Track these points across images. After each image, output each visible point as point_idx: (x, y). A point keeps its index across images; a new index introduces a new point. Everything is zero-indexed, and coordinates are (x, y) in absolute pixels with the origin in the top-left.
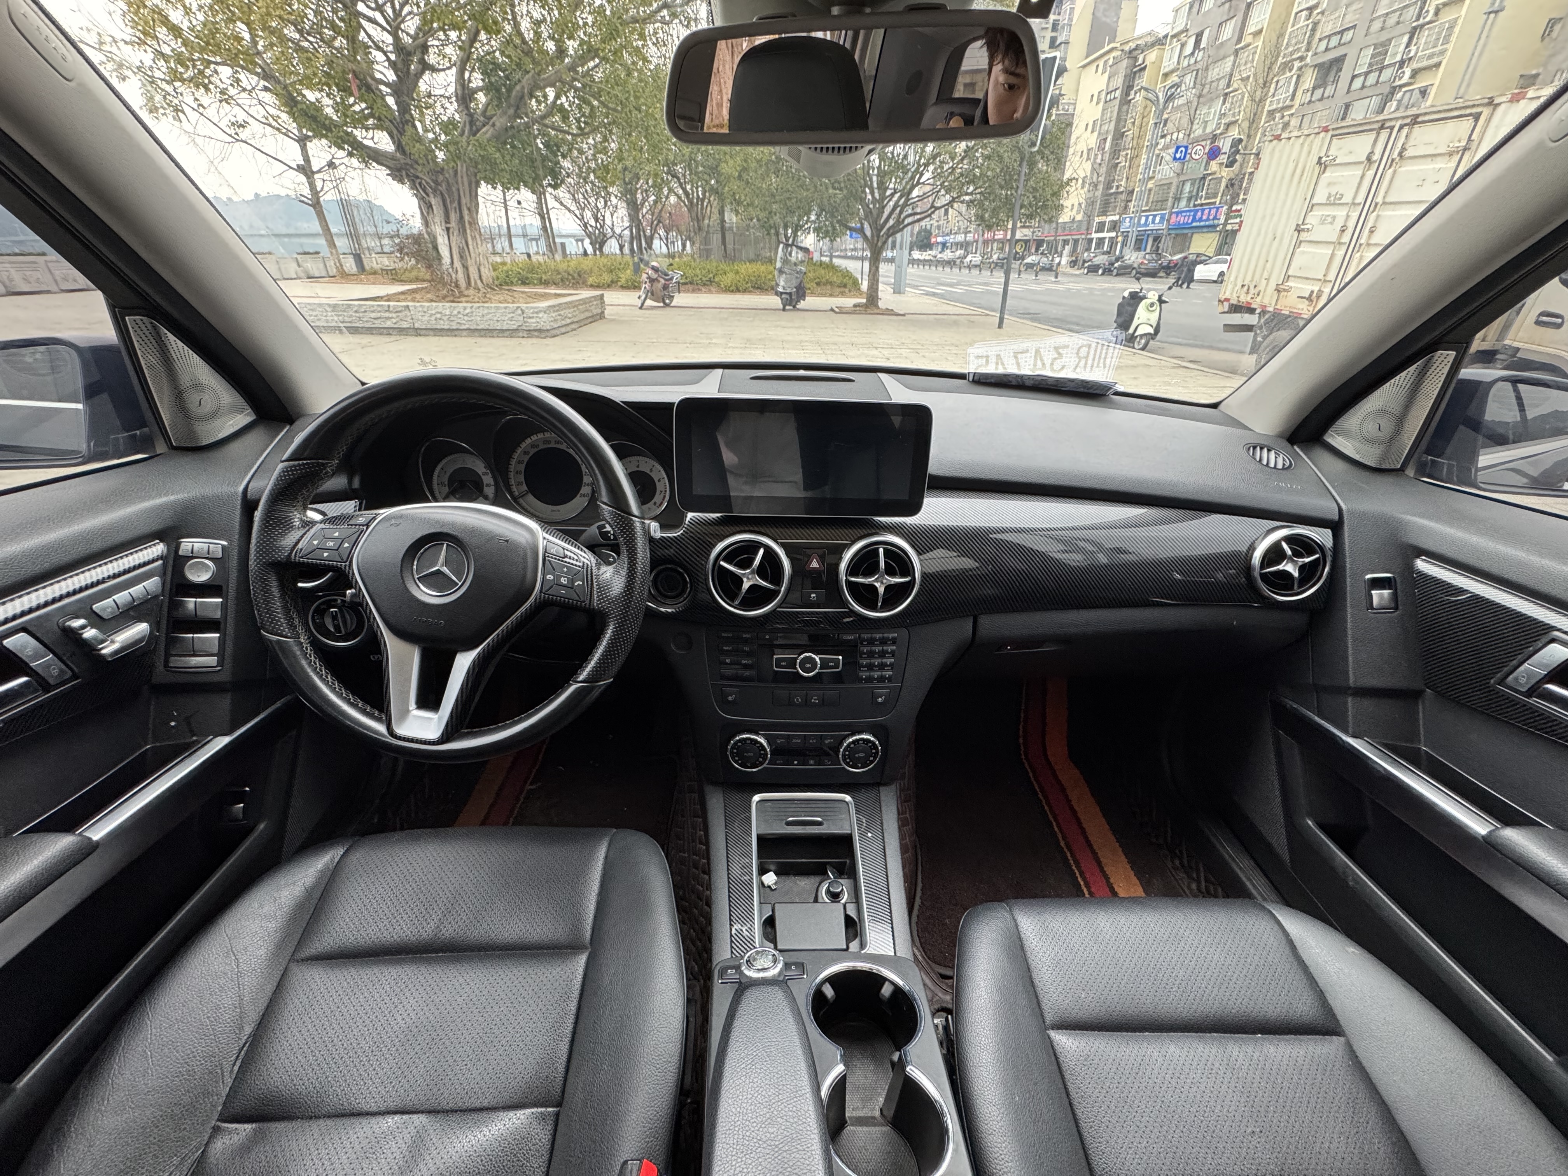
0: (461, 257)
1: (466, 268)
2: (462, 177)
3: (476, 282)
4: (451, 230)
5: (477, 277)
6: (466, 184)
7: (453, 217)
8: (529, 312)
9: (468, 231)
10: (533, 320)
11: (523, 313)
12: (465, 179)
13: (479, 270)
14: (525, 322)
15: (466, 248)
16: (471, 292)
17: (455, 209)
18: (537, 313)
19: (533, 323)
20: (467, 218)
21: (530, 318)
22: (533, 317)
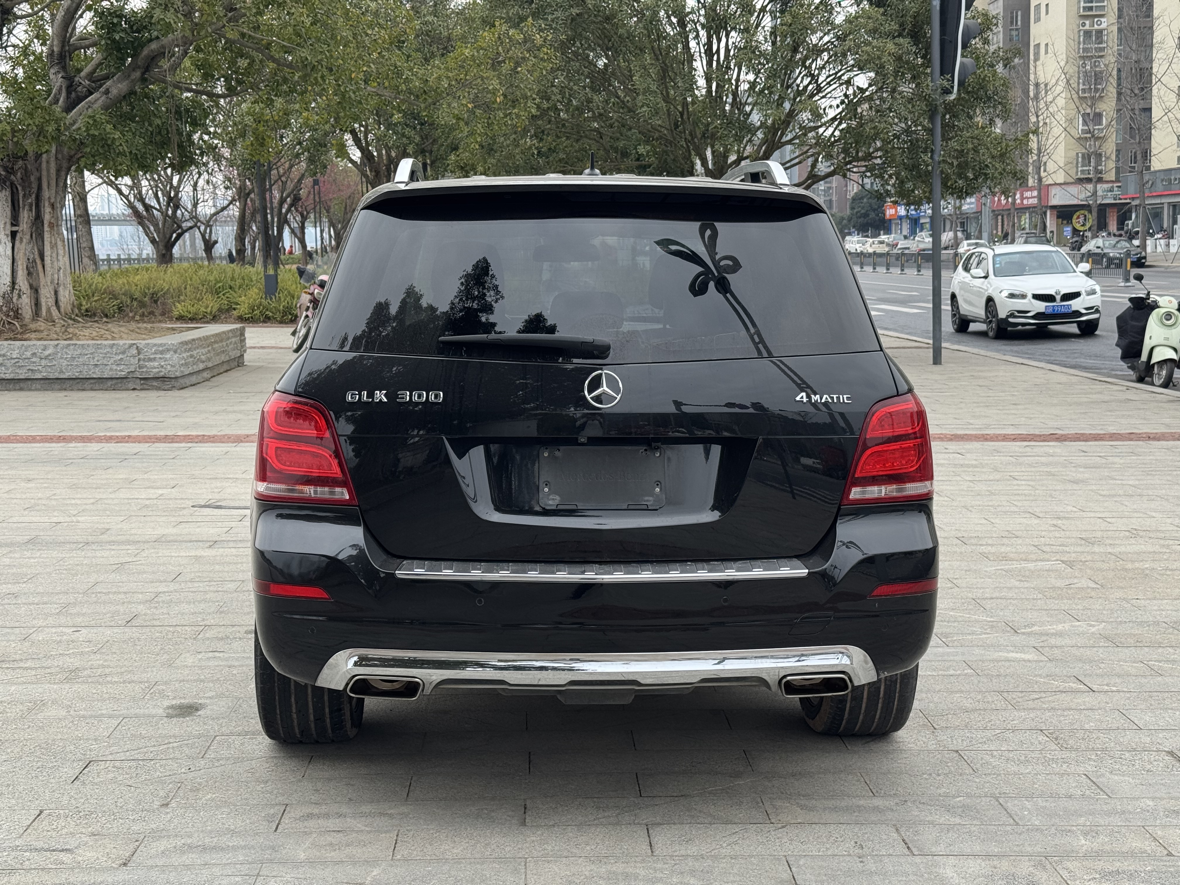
0: (29, 274)
1: (35, 290)
2: (48, 162)
3: (49, 310)
4: (18, 236)
5: (51, 301)
6: (53, 171)
7: (26, 216)
8: (149, 353)
9: (47, 236)
10: (156, 364)
11: (139, 353)
12: (53, 165)
13: (56, 293)
14: (140, 367)
15: (38, 261)
16: (41, 324)
17: (31, 205)
18: (162, 352)
19: (154, 368)
20: (47, 217)
21: (150, 360)
22: (154, 359)
